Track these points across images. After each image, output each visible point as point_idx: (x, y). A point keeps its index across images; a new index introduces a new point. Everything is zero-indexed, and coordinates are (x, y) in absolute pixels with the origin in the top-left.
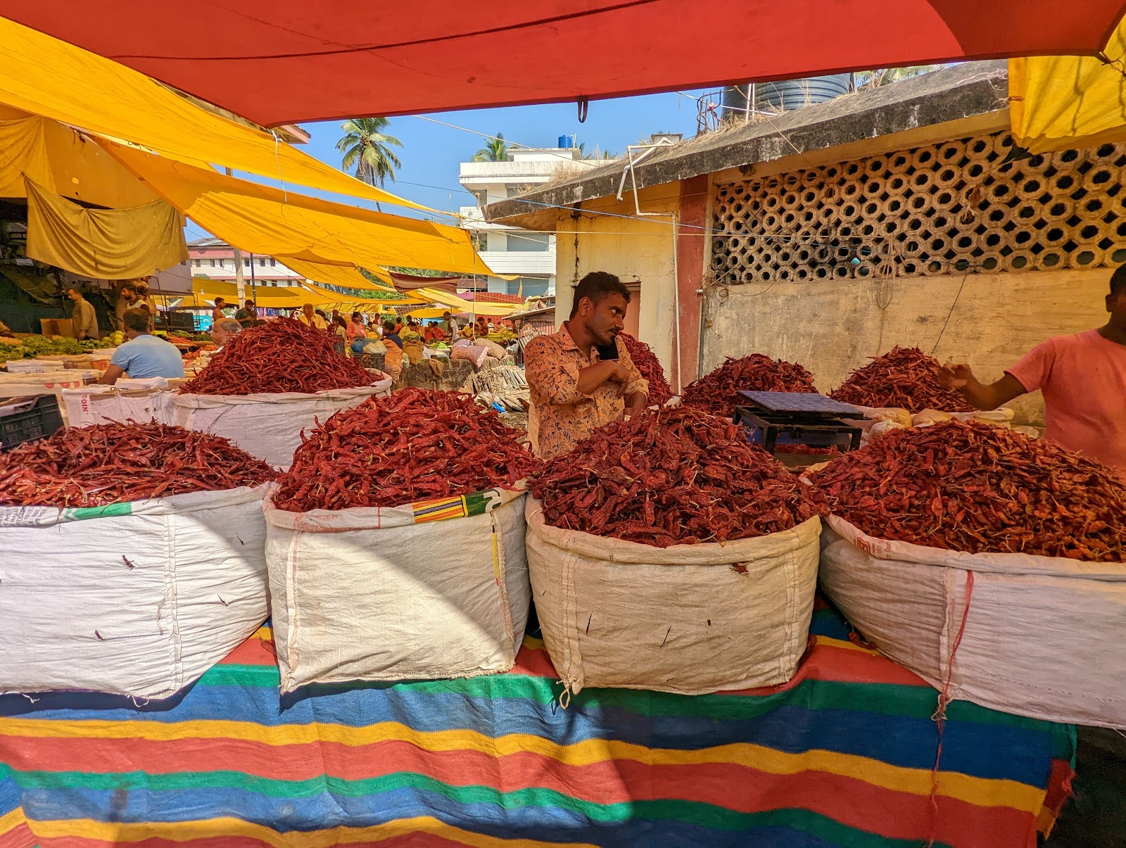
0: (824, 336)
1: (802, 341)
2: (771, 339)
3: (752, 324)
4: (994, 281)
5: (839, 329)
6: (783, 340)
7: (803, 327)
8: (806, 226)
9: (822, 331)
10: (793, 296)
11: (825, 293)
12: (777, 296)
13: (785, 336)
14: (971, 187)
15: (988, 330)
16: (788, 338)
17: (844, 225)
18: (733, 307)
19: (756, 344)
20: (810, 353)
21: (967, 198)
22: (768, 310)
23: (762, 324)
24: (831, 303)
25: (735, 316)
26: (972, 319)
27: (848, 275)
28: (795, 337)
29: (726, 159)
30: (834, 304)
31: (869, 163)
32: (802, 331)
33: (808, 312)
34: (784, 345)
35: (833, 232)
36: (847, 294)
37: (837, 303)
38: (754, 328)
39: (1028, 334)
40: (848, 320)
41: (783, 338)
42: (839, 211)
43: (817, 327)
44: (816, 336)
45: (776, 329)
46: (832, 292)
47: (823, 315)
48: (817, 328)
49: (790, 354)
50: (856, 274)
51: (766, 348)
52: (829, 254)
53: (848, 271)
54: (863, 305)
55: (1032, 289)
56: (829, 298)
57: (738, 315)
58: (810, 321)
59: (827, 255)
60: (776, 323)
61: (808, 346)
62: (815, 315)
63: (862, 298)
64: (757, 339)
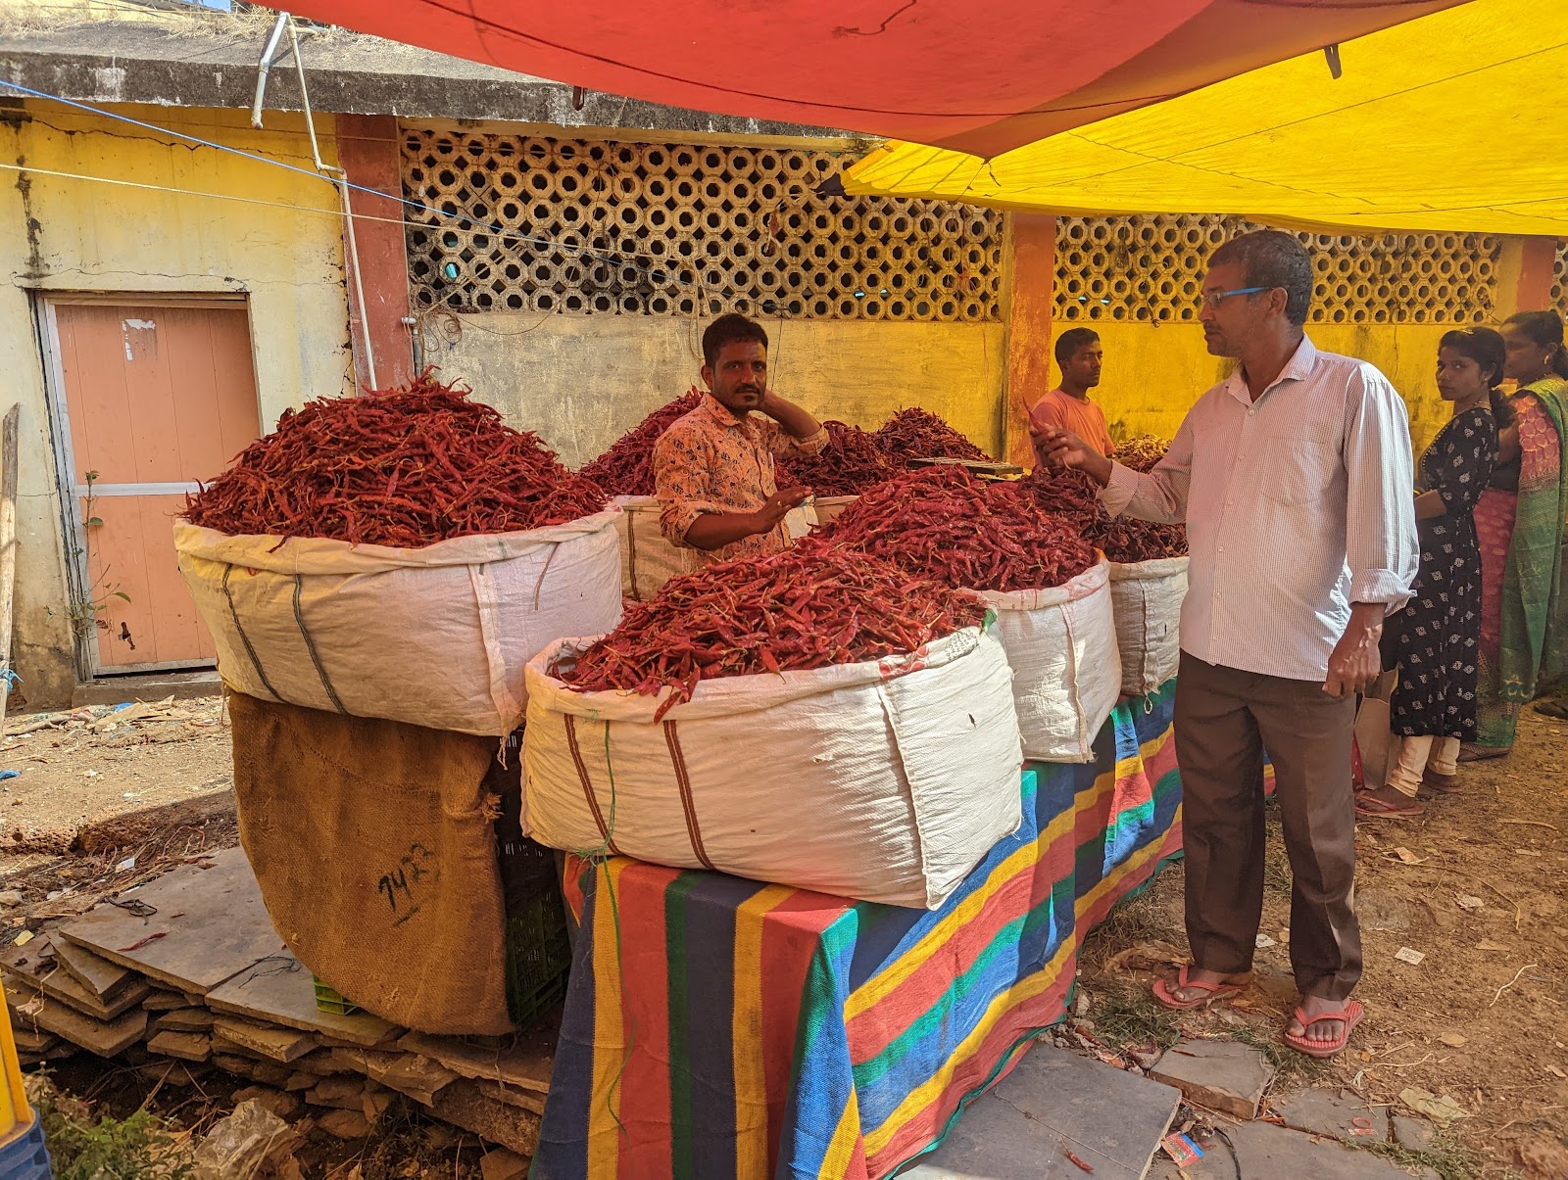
0: (627, 397)
1: (596, 406)
2: (546, 405)
3: (511, 381)
4: (808, 328)
5: (646, 387)
6: (567, 406)
7: (594, 384)
8: (569, 228)
9: (622, 391)
10: (573, 337)
11: (619, 335)
12: (547, 336)
13: (569, 399)
14: (768, 211)
15: (809, 387)
16: (574, 402)
17: (624, 236)
18: (472, 351)
19: (524, 414)
20: (610, 424)
21: (765, 223)
22: (535, 358)
23: (528, 381)
24: (630, 350)
25: (477, 367)
26: (794, 373)
27: (641, 310)
28: (586, 400)
29: (490, 103)
30: (635, 351)
31: (648, 152)
32: (593, 390)
33: (598, 362)
34: (570, 414)
35: (612, 243)
36: (650, 338)
37: (639, 350)
38: (515, 388)
39: (845, 392)
40: (657, 375)
41: (566, 402)
42: (615, 214)
43: (615, 384)
44: (615, 399)
45: (552, 388)
46: (630, 334)
47: (622, 366)
48: (614, 387)
49: (581, 427)
50: (651, 308)
51: (541, 420)
52: (611, 275)
53: (641, 303)
54: (674, 354)
55: (841, 340)
56: (626, 341)
57: (483, 365)
58: (604, 376)
59: (608, 277)
60: (552, 378)
61: (606, 415)
62: (610, 367)
63: (671, 343)
64: (522, 404)
